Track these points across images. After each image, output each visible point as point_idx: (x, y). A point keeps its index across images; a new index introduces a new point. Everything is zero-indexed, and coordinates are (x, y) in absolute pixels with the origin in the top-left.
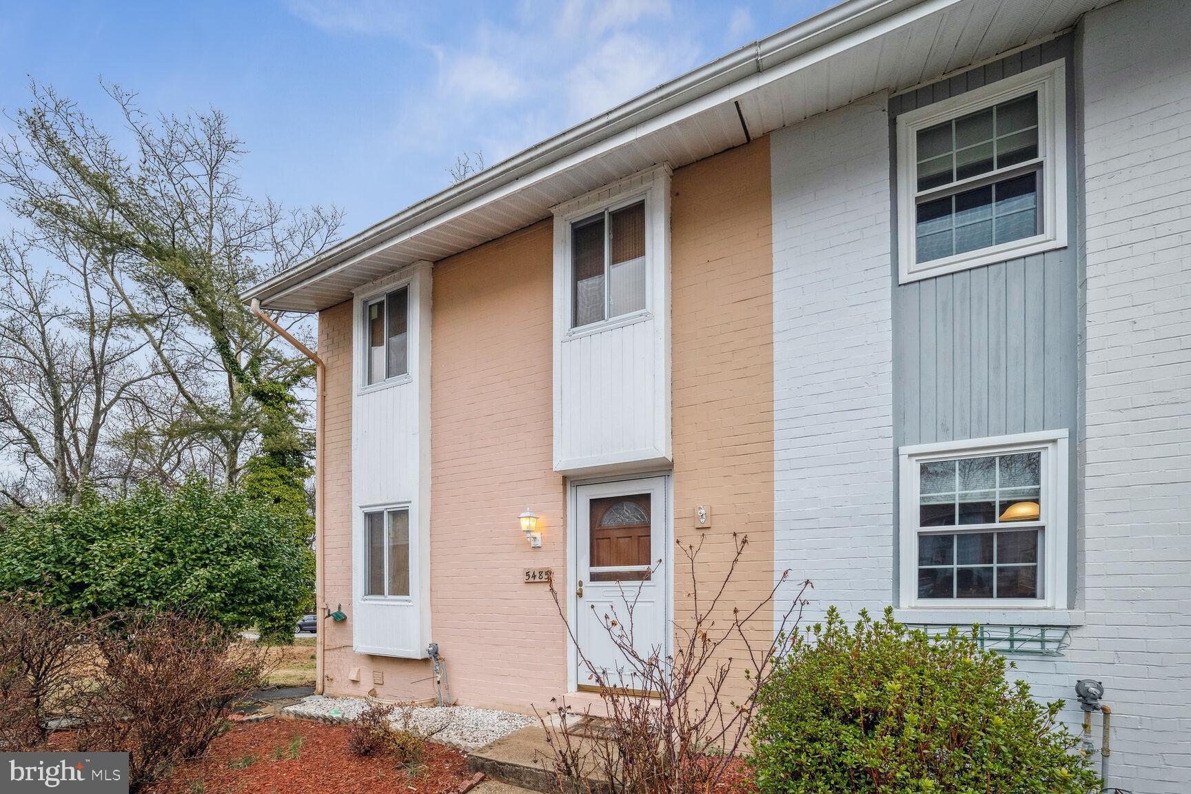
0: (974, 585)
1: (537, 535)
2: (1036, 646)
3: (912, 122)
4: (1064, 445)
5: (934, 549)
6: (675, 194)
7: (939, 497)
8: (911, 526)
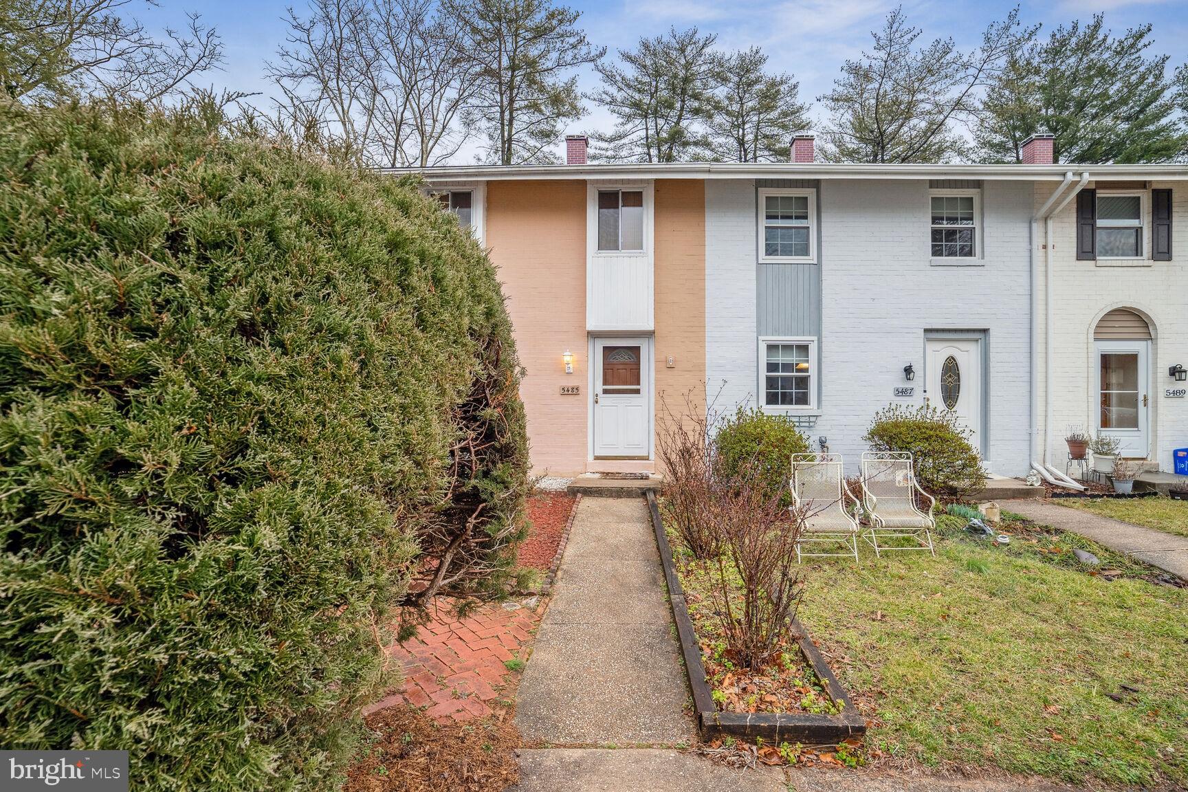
0: (786, 400)
1: (571, 366)
2: (807, 424)
3: (765, 193)
4: (816, 342)
5: (771, 382)
6: (657, 191)
7: (774, 360)
8: (763, 373)
